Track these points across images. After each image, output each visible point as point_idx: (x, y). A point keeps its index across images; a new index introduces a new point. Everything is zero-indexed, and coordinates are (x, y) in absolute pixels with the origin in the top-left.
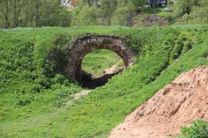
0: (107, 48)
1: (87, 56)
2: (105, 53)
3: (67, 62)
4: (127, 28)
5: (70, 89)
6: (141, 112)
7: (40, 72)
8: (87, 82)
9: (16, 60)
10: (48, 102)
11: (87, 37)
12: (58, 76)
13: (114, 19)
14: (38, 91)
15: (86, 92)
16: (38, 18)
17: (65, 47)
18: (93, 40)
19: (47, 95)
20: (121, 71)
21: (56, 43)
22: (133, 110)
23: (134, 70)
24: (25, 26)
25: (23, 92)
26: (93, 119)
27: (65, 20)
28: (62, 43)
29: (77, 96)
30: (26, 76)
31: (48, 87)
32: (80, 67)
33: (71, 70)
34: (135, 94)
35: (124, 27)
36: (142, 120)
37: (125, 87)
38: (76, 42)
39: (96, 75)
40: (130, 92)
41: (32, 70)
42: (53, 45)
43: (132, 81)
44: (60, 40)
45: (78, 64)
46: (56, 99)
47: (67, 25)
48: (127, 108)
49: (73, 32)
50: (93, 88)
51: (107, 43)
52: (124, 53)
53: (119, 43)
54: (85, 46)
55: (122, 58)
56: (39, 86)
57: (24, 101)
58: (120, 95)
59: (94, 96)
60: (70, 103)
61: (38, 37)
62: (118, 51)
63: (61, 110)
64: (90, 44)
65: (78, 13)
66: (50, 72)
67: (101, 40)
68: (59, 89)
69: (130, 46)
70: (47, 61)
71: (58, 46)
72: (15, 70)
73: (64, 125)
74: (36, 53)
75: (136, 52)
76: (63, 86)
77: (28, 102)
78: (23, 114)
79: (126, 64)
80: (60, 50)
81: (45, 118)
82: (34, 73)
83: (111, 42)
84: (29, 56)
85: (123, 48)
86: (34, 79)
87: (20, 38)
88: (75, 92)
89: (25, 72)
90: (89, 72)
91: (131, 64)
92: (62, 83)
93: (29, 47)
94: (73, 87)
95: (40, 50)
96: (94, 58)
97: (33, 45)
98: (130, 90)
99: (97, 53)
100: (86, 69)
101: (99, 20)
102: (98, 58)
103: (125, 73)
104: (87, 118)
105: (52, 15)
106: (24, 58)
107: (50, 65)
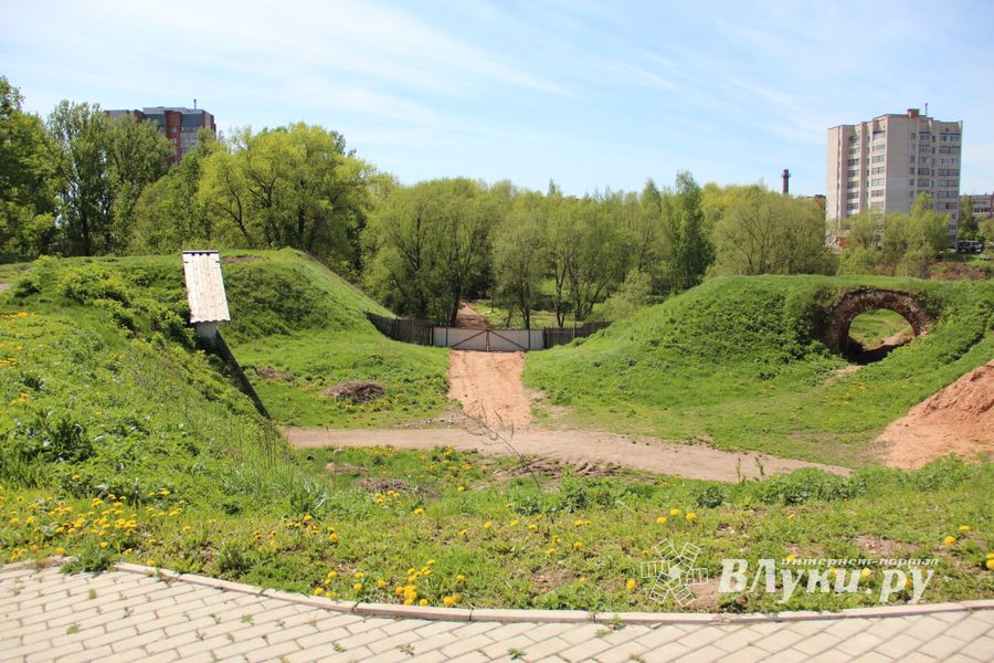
0: (889, 308)
1: (859, 317)
2: (885, 314)
3: (829, 324)
4: (920, 280)
5: (831, 363)
6: (934, 404)
7: (791, 335)
8: (856, 354)
9: (760, 318)
10: (798, 378)
11: (861, 291)
12: (816, 343)
13: (902, 267)
14: (787, 361)
15: (853, 368)
16: (792, 261)
17: (829, 303)
18: (869, 296)
19: (797, 368)
20: (907, 342)
21: (816, 297)
22: (922, 399)
23: (927, 342)
24: (773, 273)
25: (766, 362)
26: (861, 407)
27: (829, 265)
28: (824, 297)
29: (840, 373)
30: (772, 341)
31: (800, 357)
32: (847, 333)
33: (835, 336)
34: (928, 377)
35: (915, 279)
36: (933, 415)
37: (912, 366)
38: (845, 297)
39: (870, 345)
40: (919, 374)
41: (780, 332)
42: (812, 301)
43: (925, 357)
44: (821, 294)
45: (845, 328)
46: (811, 374)
47: (831, 273)
48: (913, 396)
49: (840, 283)
50: (866, 364)
51: (889, 301)
52: (914, 316)
53: (907, 301)
54: (856, 304)
55: (911, 323)
56: (788, 355)
57: (766, 373)
58: (903, 376)
59: (864, 374)
60: (829, 382)
61: (791, 288)
62: (906, 314)
63: (816, 390)
64: (864, 301)
65: (848, 257)
66: (805, 337)
67: (881, 296)
68: (816, 362)
69: (924, 306)
70: (802, 321)
71: (818, 302)
72: (757, 331)
73: (819, 412)
74: (786, 310)
75: (933, 316)
76: (822, 357)
77: (771, 376)
78: (764, 391)
79: (917, 333)
80: (820, 307)
81: (793, 400)
82: (782, 338)
83: (895, 300)
84: (777, 314)
85: (913, 309)
86: (782, 345)
87: (767, 289)
88: (838, 367)
89: (770, 335)
90: (859, 341)
91: (923, 334)
92: (820, 353)
93: (778, 300)
94: (836, 360)
95: (793, 306)
96: (868, 322)
97: (783, 298)
98: (920, 370)
99: (872, 314)
100: (856, 335)
101: (878, 268)
102: (874, 321)
103: (914, 346)
104: (853, 405)
105: (811, 260)
106: (770, 315)
107: (805, 327)
